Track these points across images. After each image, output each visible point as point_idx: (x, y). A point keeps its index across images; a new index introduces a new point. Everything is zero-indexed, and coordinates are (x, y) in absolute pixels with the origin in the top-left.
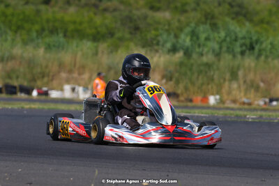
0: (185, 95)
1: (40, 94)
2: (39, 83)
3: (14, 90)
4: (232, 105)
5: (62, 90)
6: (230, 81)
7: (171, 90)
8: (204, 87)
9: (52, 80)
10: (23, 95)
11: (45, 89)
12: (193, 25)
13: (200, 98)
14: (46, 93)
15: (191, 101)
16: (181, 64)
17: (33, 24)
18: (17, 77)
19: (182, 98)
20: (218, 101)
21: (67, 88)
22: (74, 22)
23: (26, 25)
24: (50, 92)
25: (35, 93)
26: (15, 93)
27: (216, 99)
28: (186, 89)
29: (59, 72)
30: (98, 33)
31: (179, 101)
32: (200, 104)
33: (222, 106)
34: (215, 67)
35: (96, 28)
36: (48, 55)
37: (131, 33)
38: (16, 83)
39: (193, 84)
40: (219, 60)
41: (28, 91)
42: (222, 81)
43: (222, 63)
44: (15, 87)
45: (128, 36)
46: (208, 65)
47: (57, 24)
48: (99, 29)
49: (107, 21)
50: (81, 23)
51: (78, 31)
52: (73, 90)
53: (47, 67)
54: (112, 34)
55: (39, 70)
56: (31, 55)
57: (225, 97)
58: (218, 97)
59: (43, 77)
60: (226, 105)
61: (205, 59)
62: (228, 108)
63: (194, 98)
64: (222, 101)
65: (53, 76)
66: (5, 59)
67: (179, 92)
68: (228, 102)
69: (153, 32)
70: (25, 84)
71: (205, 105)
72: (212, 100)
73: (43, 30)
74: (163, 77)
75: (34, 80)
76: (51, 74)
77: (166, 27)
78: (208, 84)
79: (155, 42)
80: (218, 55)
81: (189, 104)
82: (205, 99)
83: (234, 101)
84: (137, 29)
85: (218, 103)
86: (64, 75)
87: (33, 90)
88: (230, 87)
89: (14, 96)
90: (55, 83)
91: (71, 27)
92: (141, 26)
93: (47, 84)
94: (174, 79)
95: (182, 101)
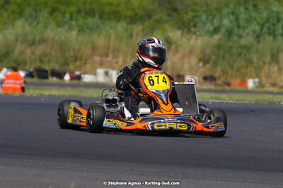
0: (223, 79)
1: (73, 78)
2: (71, 67)
3: (45, 74)
4: (272, 89)
5: (95, 74)
6: (270, 63)
7: (208, 74)
8: (243, 70)
9: (85, 64)
10: (54, 80)
11: (77, 73)
12: (232, 6)
13: (238, 81)
14: (79, 78)
15: (229, 84)
16: (219, 47)
17: (68, 6)
18: (49, 61)
19: (219, 82)
20: (258, 85)
21: (101, 71)
22: (111, 4)
23: (61, 8)
24: (82, 76)
25: (67, 77)
26: (46, 77)
27: (255, 83)
28: (224, 72)
29: (92, 56)
30: (136, 14)
31: (216, 85)
32: (238, 88)
33: (260, 89)
34: (254, 49)
35: (133, 10)
36: (81, 38)
37: (169, 15)
38: (47, 67)
39: (232, 67)
40: (259, 42)
41: (60, 75)
42: (261, 63)
43: (261, 45)
44: (46, 71)
45: (166, 18)
46: (247, 48)
47: (93, 6)
48: (137, 11)
49: (145, 3)
50: (118, 5)
51: (115, 13)
52: (107, 74)
53: (79, 50)
54: (150, 16)
55: (72, 53)
56: (63, 38)
57: (264, 80)
58: (257, 80)
59: (76, 60)
60: (266, 89)
61: (243, 42)
62: (267, 93)
63: (232, 81)
64: (261, 85)
65: (86, 60)
66: (36, 42)
67: (216, 75)
68: (268, 85)
69: (191, 14)
70: (57, 67)
71: (243, 88)
72: (251, 84)
73: (79, 12)
74: (200, 60)
75: (66, 63)
76: (84, 58)
77: (205, 8)
78: (247, 67)
79: (192, 24)
80: (258, 37)
81: (227, 88)
82: (244, 83)
83: (274, 85)
84: (175, 10)
85: (257, 87)
86: (97, 58)
87: (65, 74)
88: (269, 70)
89: (45, 81)
90: (88, 66)
91: (107, 9)
92: (179, 7)
93: (79, 68)
94: (211, 63)
95: (220, 85)
